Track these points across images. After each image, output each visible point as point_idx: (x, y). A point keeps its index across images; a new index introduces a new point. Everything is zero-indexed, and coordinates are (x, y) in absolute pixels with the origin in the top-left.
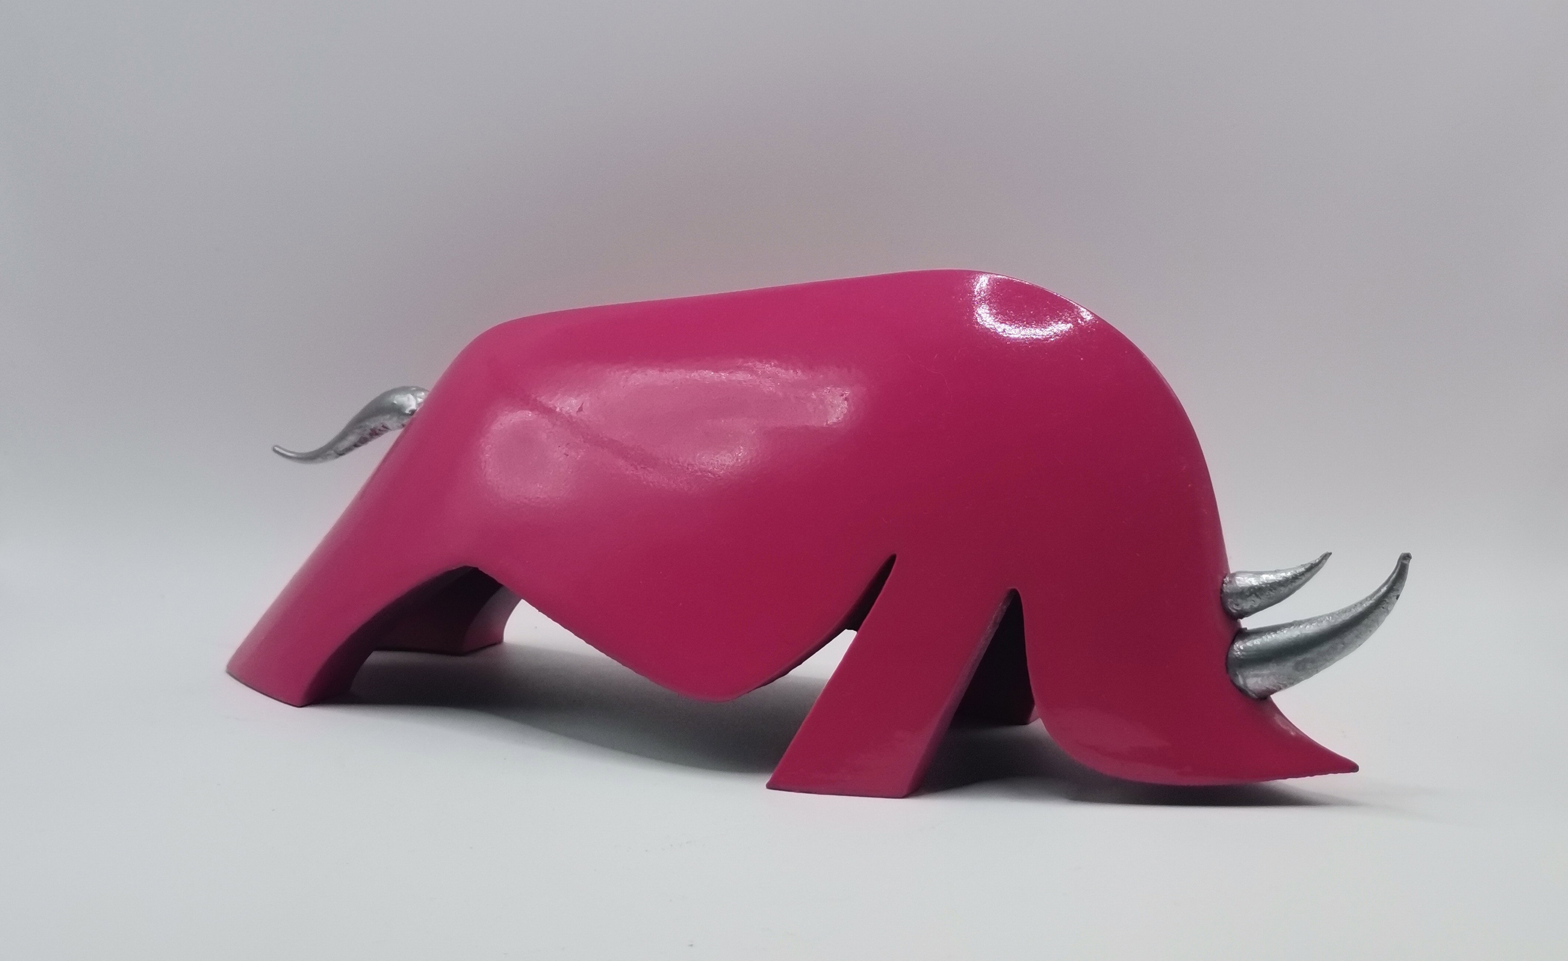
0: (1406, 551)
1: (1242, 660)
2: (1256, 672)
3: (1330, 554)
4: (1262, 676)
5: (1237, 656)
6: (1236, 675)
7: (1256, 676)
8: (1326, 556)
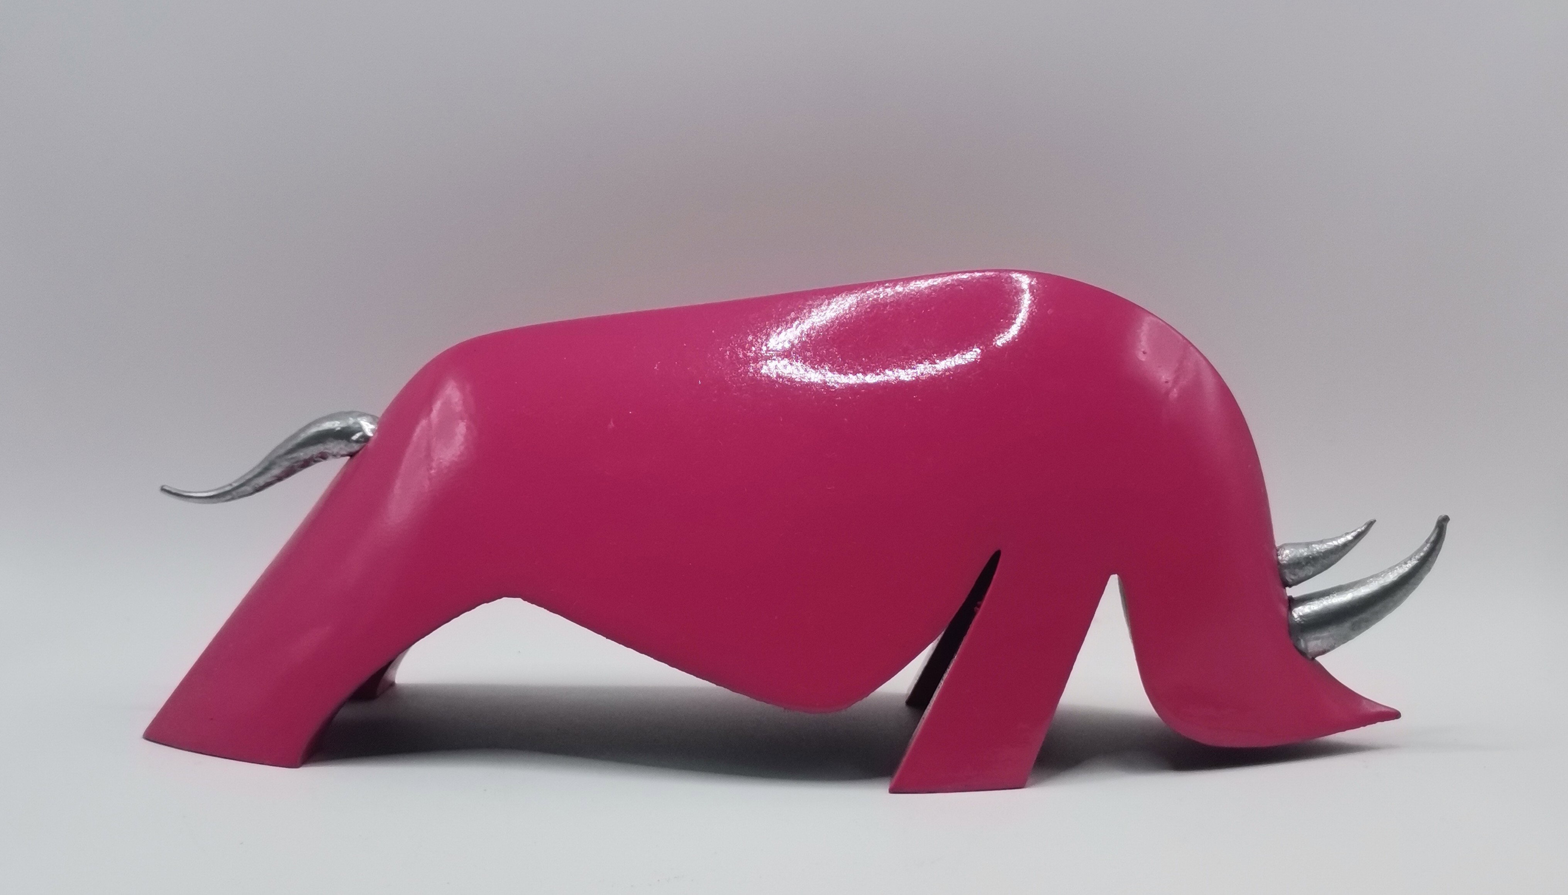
0: (1443, 514)
1: (1302, 625)
2: (1318, 635)
3: (1375, 521)
4: (1323, 638)
5: (1298, 622)
6: (1299, 640)
7: (1317, 639)
8: (1371, 524)
